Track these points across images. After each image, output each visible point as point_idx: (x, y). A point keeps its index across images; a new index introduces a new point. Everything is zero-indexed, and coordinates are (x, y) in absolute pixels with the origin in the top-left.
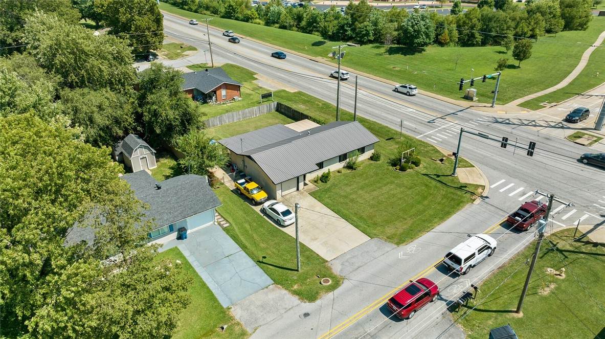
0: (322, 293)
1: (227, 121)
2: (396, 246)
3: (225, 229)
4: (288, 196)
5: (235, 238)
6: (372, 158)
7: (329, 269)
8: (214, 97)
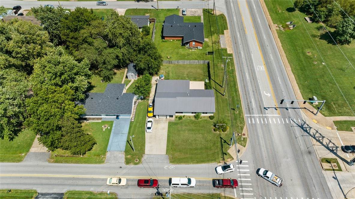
0: (132, 163)
1: (181, 63)
2: (169, 162)
3: (131, 122)
4: (161, 119)
5: (130, 127)
6: (210, 117)
7: (142, 156)
8: (188, 44)
